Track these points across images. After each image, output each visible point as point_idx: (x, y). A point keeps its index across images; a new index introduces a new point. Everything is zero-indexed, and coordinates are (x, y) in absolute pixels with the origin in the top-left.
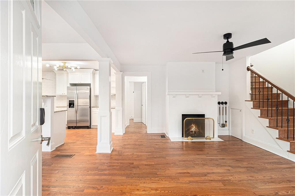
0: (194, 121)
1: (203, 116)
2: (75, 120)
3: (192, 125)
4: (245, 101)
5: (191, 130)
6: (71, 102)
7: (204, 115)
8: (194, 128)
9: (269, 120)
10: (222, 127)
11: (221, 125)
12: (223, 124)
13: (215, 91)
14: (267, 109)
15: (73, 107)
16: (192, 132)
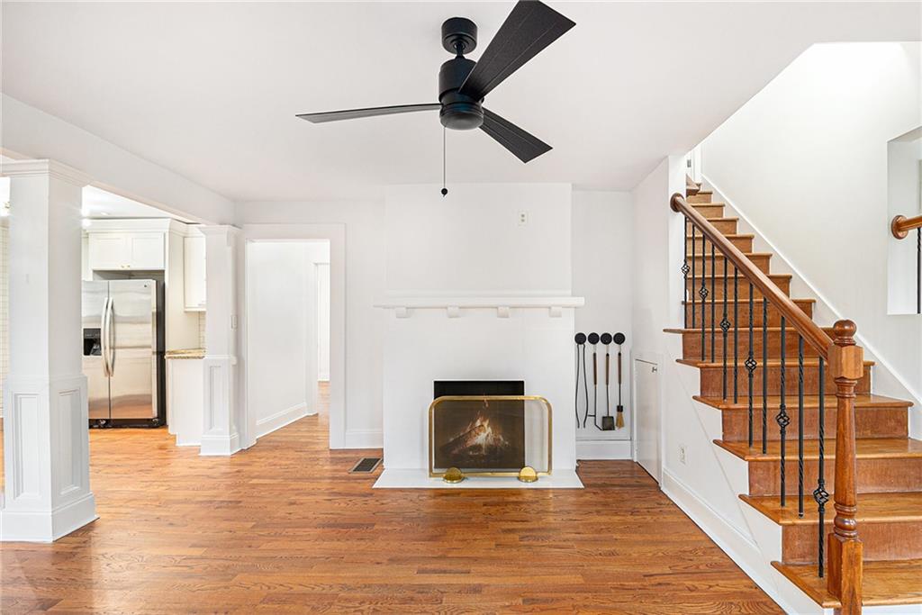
0: (487, 405)
1: (517, 387)
2: (104, 400)
3: (478, 423)
4: (665, 330)
5: (470, 443)
6: (89, 336)
7: (523, 382)
8: (484, 434)
9: (723, 416)
10: (604, 430)
11: (599, 423)
12: (608, 417)
13: (570, 292)
14: (722, 364)
15: (97, 352)
16: (478, 447)
